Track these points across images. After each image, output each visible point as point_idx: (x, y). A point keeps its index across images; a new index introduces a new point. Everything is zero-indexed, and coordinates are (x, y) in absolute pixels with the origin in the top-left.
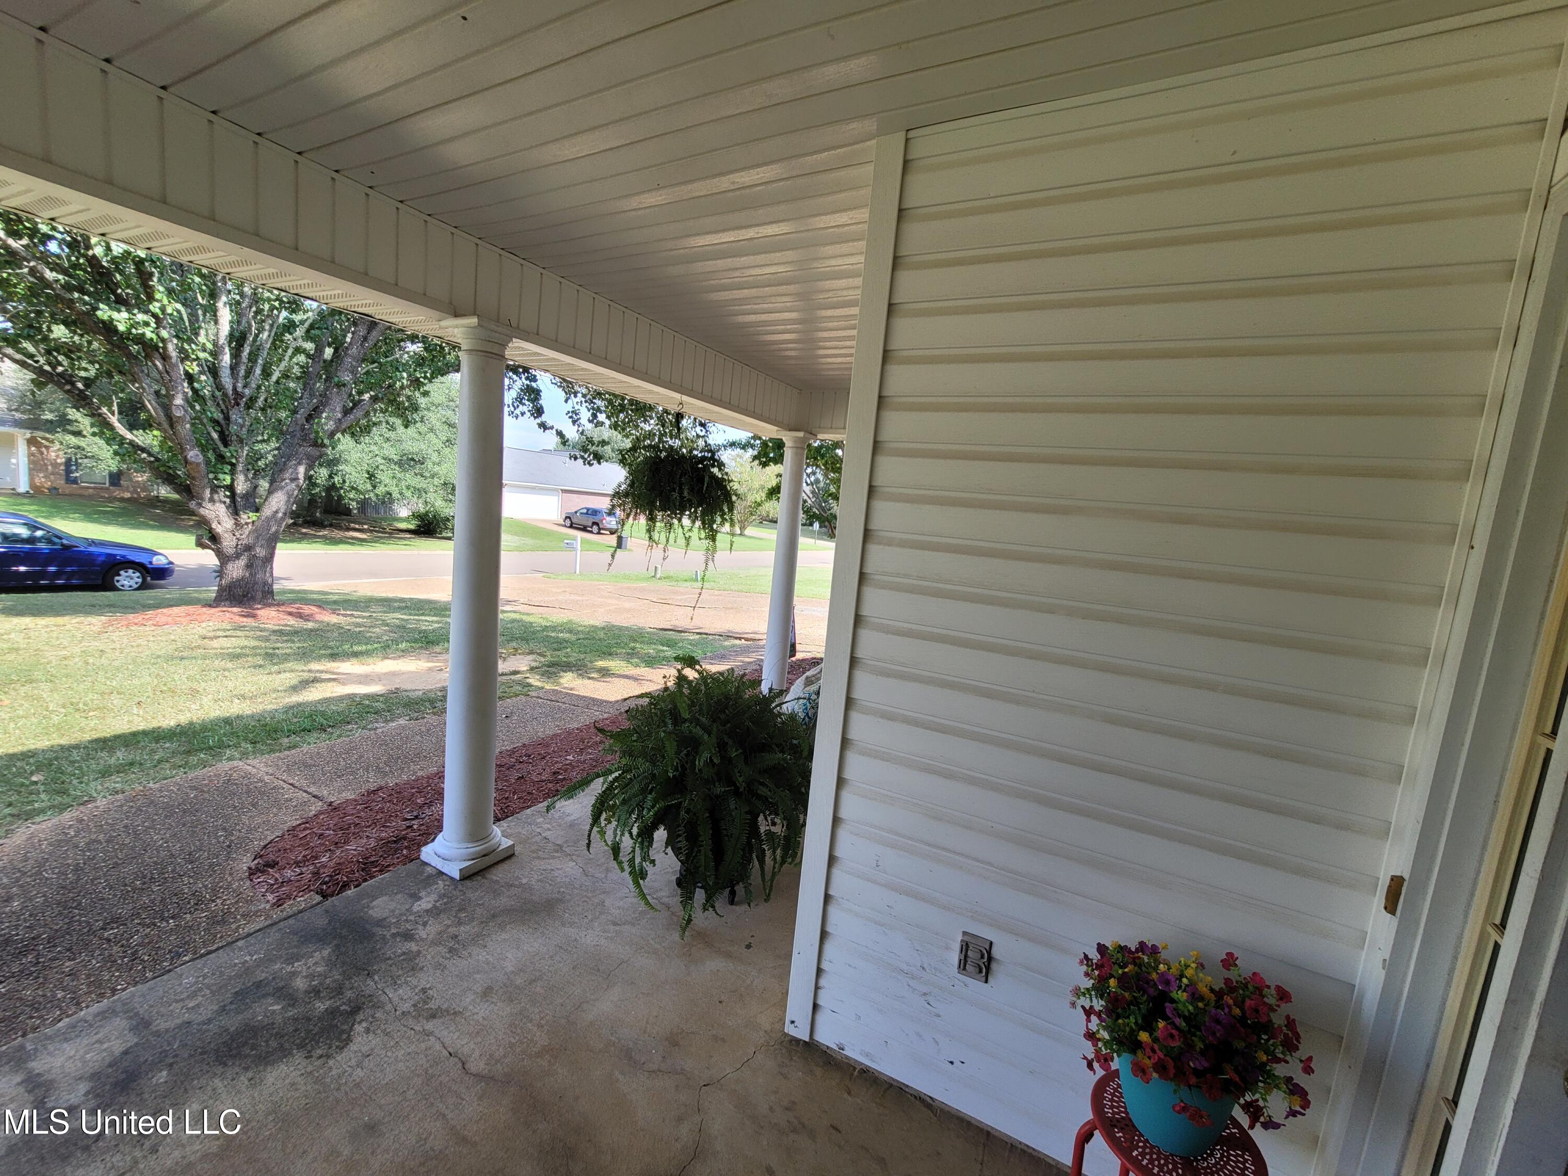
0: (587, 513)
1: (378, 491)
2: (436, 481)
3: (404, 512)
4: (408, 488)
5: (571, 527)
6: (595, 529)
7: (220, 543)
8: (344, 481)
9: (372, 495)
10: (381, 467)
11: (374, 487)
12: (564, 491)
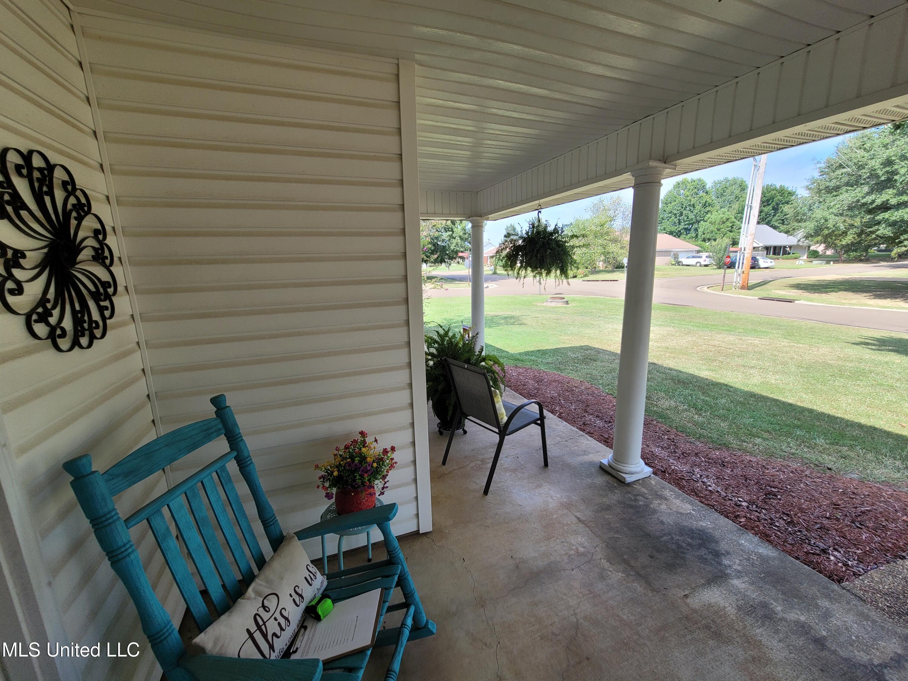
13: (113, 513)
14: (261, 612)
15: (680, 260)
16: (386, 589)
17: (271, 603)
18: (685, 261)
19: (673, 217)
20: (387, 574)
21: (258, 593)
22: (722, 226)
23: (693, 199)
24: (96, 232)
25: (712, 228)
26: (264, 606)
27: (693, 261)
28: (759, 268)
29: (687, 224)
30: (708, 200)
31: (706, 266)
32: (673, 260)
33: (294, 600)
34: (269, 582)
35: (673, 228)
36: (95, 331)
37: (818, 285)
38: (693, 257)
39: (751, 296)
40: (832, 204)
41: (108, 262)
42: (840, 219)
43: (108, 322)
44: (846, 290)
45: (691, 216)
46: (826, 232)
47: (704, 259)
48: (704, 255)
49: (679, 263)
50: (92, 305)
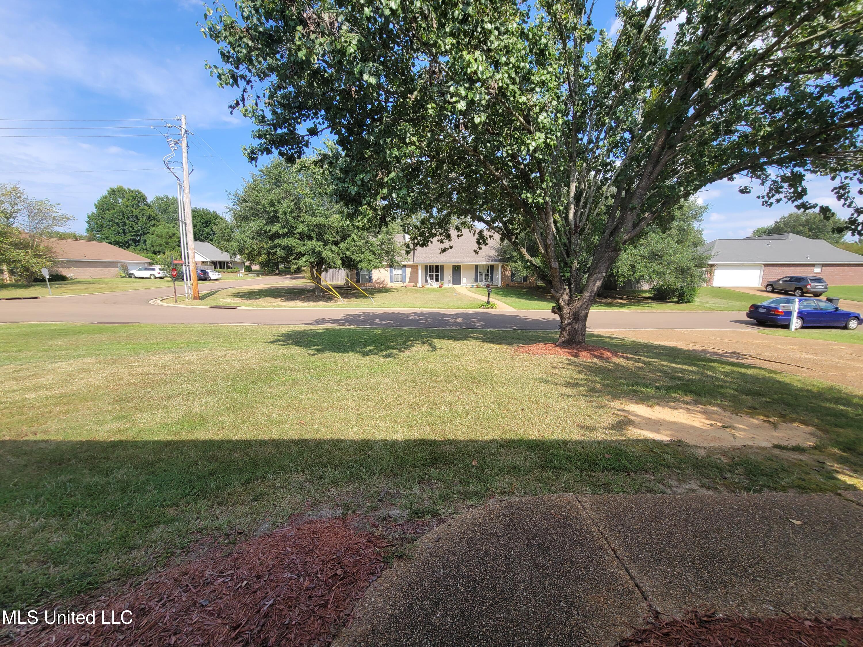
0: (790, 281)
1: (636, 275)
2: (672, 266)
3: (645, 286)
4: (654, 272)
5: (773, 291)
6: (798, 292)
7: (562, 311)
8: (618, 272)
9: (632, 278)
10: (639, 261)
11: (634, 273)
12: (766, 265)
15: (131, 272)
18: (138, 273)
19: (115, 226)
22: (169, 240)
23: (134, 210)
25: (160, 241)
27: (146, 274)
28: (210, 280)
29: (134, 235)
30: (152, 213)
31: (161, 278)
32: (121, 272)
35: (118, 238)
37: (252, 293)
38: (146, 269)
39: (202, 306)
40: (246, 229)
42: (254, 242)
44: (269, 296)
45: (137, 227)
46: (247, 251)
47: (157, 271)
48: (157, 267)
49: (130, 275)
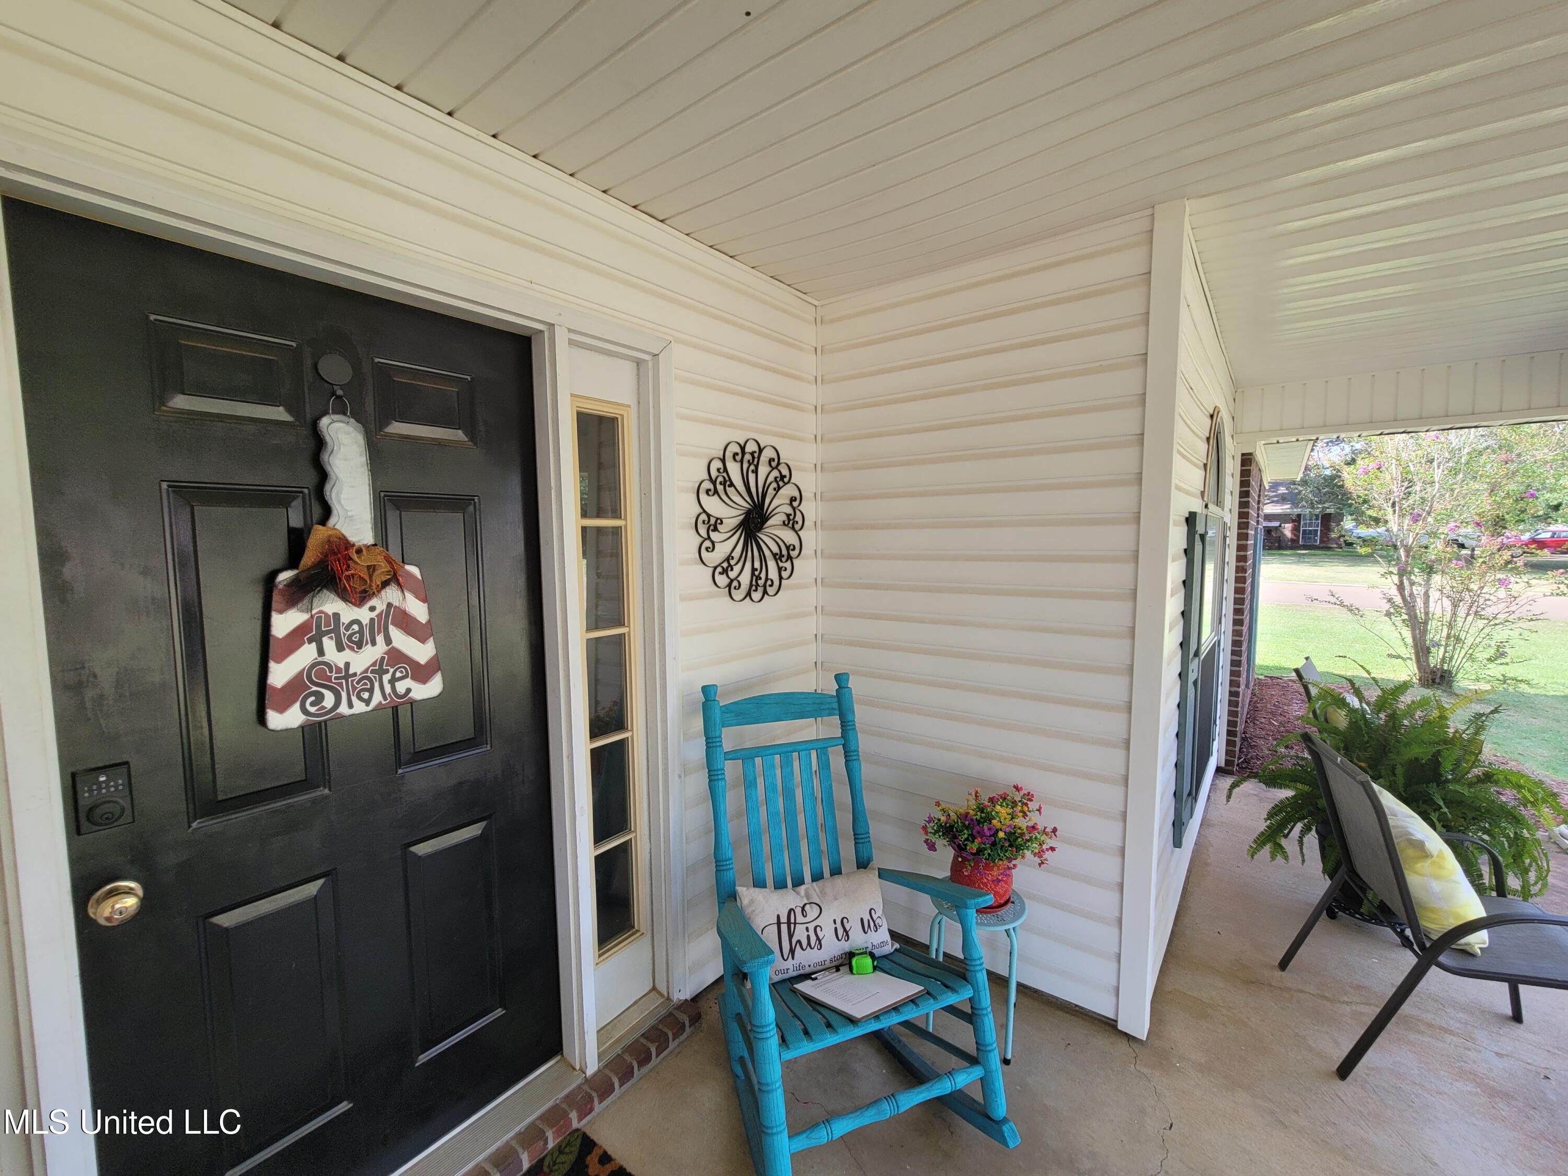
13: (718, 740)
14: (798, 911)
16: (928, 993)
17: (812, 912)
20: (947, 983)
21: (807, 895)
24: (793, 499)
26: (803, 908)
33: (836, 929)
34: (823, 892)
36: (768, 589)
41: (797, 527)
43: (783, 582)
50: (772, 564)
